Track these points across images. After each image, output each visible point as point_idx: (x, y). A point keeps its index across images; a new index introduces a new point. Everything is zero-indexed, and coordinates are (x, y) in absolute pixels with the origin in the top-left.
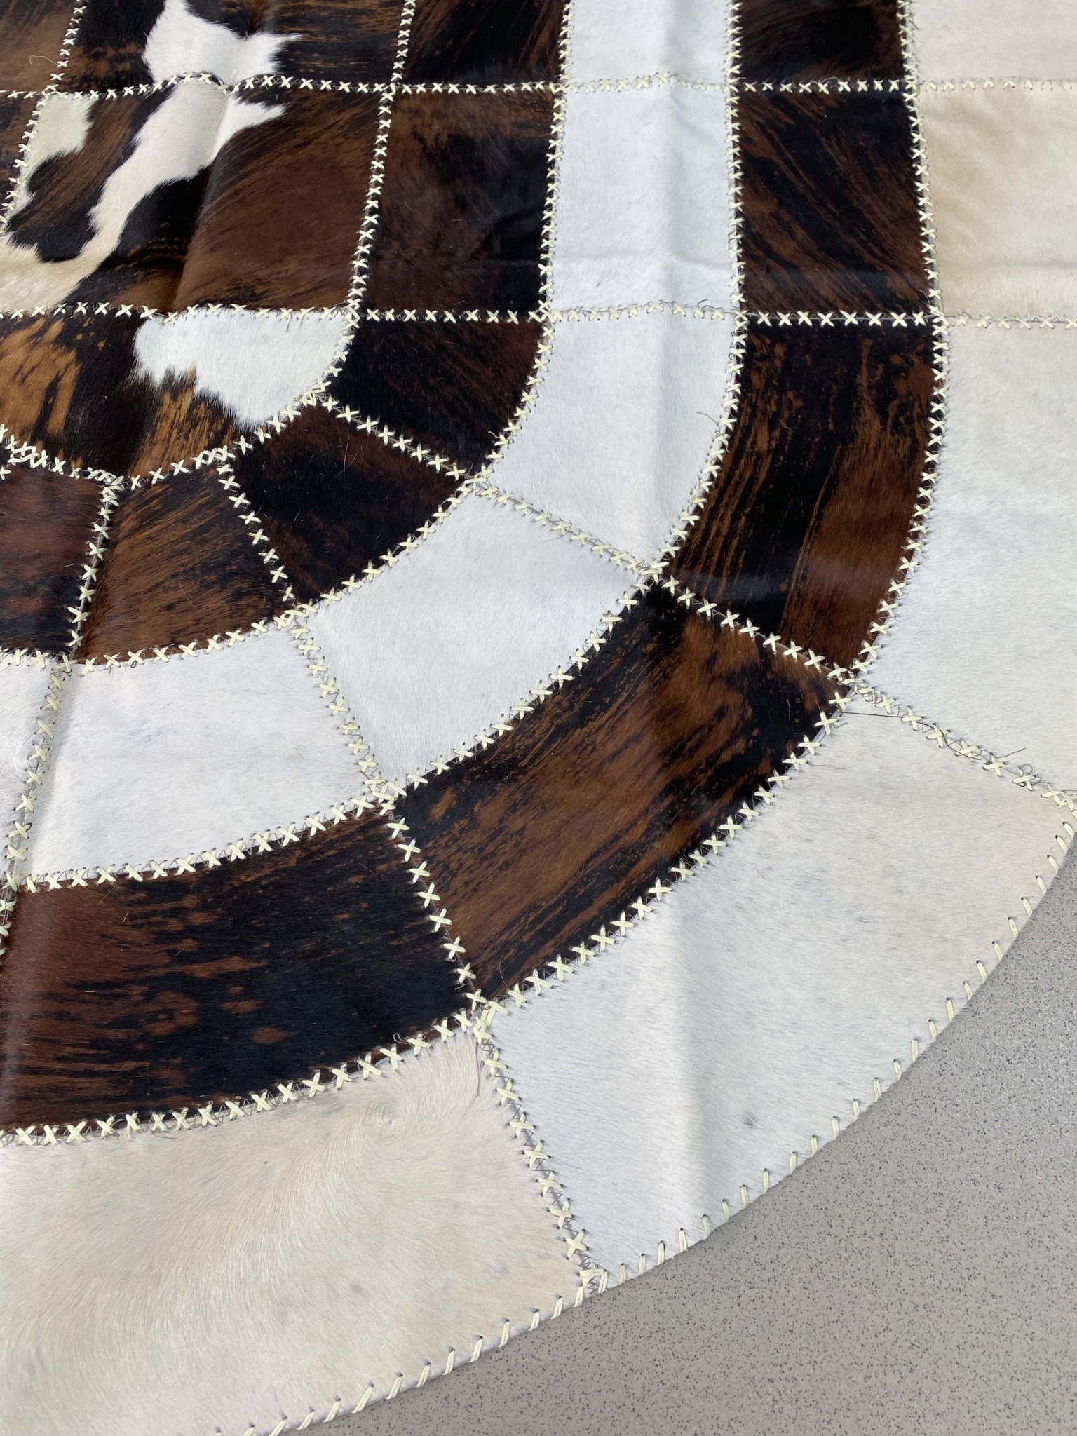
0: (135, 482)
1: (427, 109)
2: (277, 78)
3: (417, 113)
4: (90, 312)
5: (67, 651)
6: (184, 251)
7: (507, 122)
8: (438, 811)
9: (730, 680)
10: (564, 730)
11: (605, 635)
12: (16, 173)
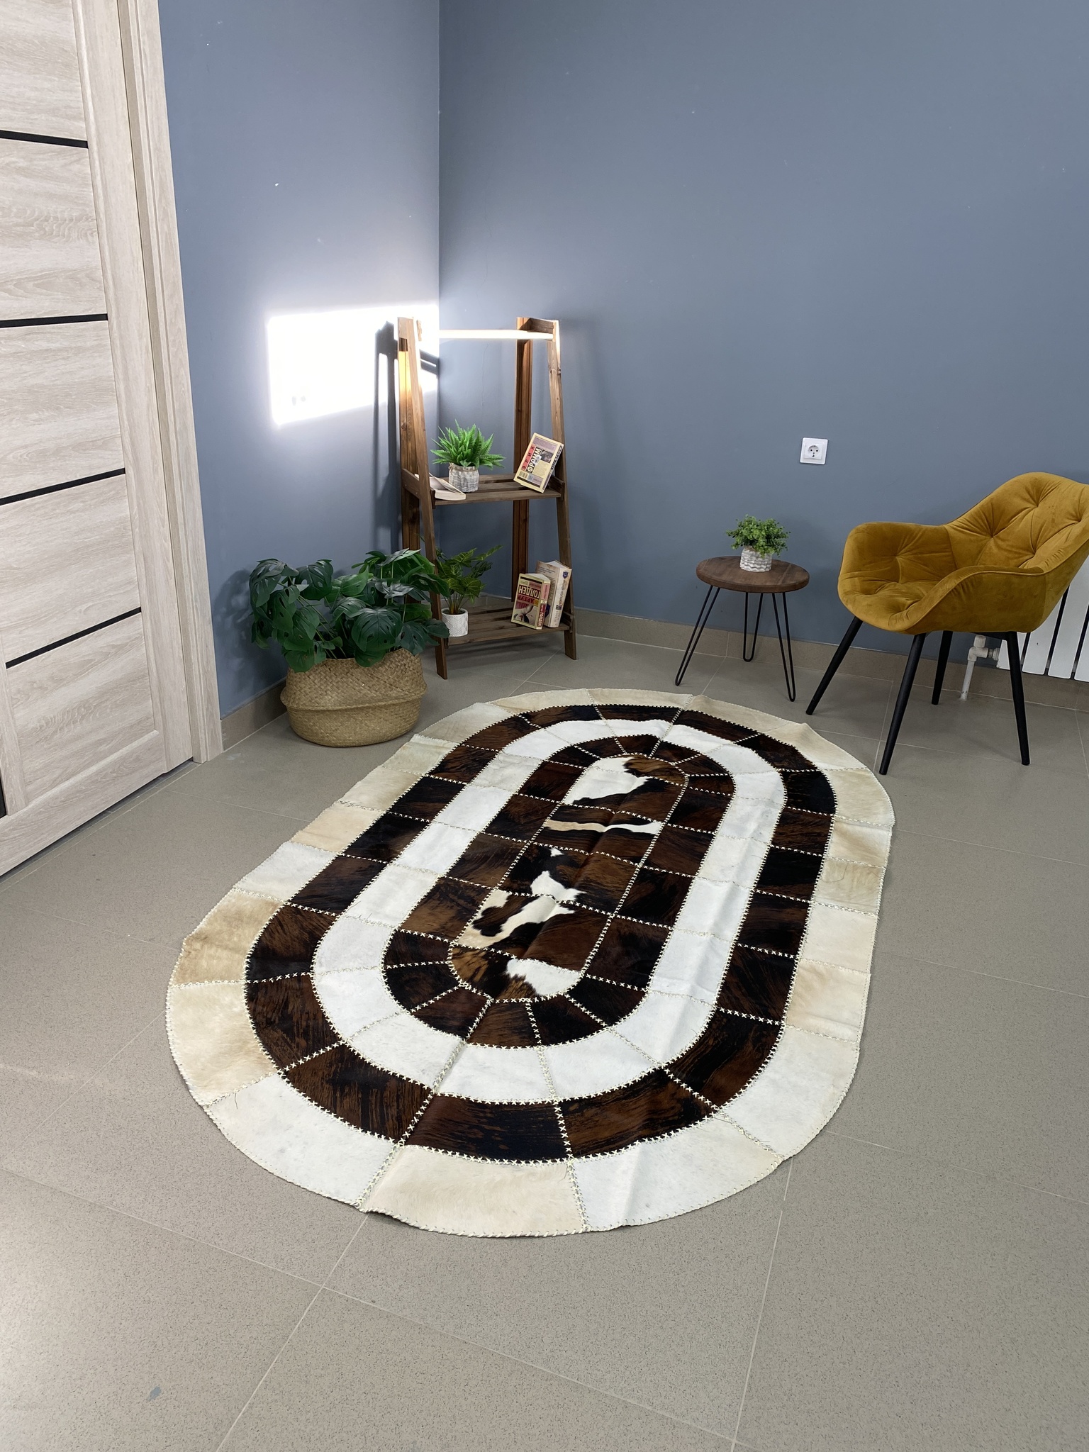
0: (498, 1001)
1: (624, 924)
2: (575, 902)
3: (621, 924)
4: (495, 952)
5: (466, 1038)
6: (530, 944)
7: (651, 934)
8: (572, 1108)
9: (679, 1101)
10: (619, 1099)
11: (641, 1078)
12: (479, 909)
